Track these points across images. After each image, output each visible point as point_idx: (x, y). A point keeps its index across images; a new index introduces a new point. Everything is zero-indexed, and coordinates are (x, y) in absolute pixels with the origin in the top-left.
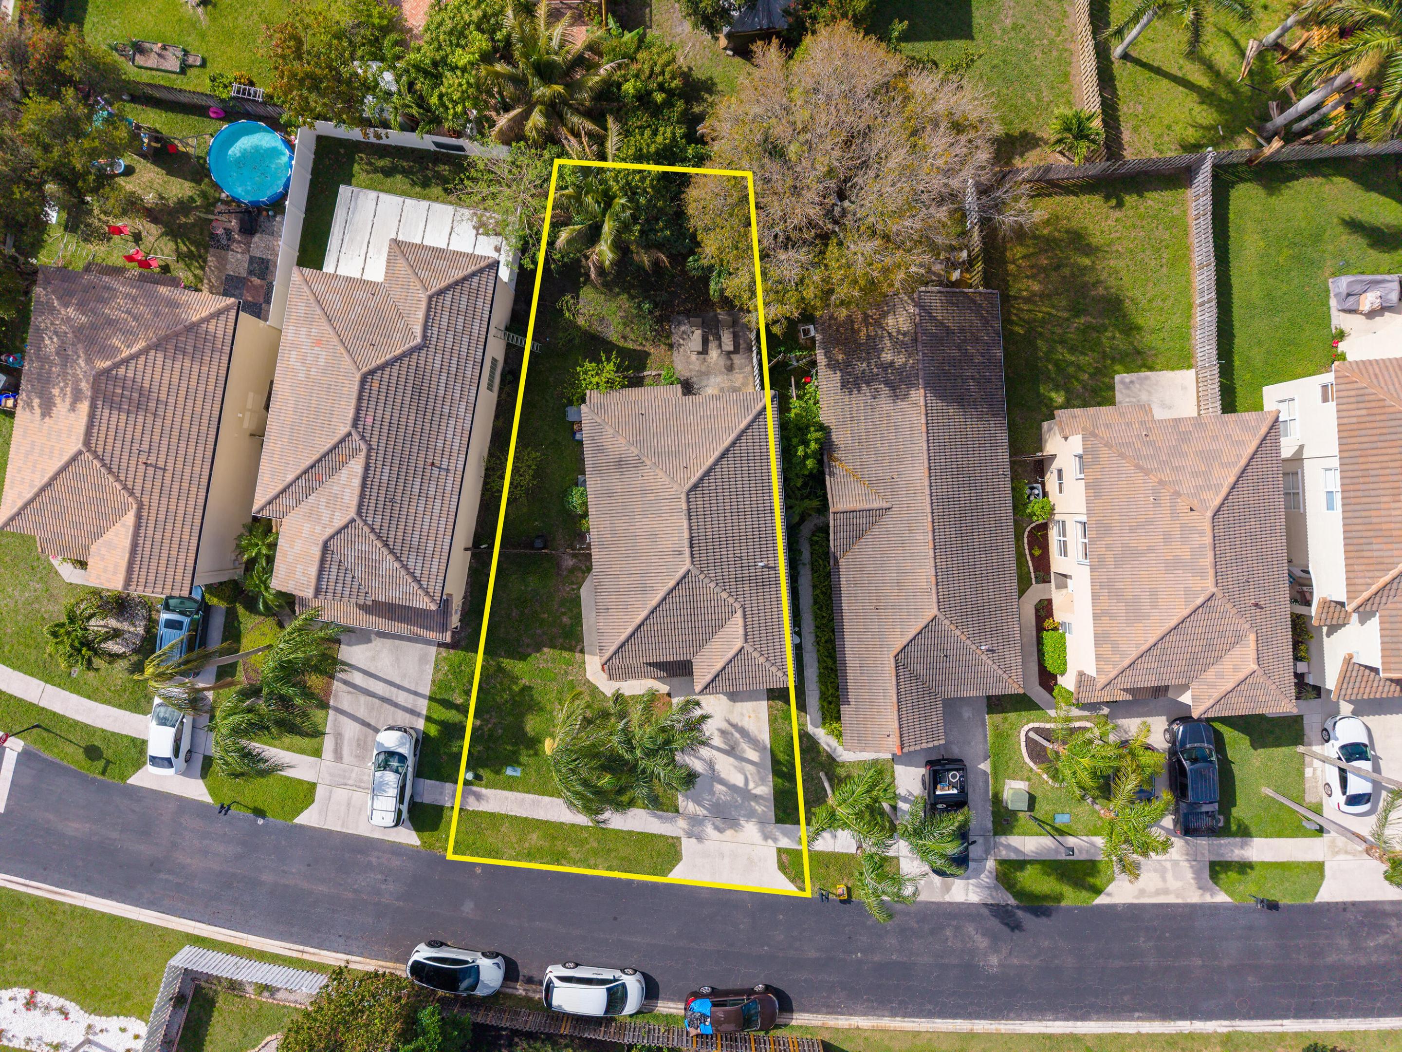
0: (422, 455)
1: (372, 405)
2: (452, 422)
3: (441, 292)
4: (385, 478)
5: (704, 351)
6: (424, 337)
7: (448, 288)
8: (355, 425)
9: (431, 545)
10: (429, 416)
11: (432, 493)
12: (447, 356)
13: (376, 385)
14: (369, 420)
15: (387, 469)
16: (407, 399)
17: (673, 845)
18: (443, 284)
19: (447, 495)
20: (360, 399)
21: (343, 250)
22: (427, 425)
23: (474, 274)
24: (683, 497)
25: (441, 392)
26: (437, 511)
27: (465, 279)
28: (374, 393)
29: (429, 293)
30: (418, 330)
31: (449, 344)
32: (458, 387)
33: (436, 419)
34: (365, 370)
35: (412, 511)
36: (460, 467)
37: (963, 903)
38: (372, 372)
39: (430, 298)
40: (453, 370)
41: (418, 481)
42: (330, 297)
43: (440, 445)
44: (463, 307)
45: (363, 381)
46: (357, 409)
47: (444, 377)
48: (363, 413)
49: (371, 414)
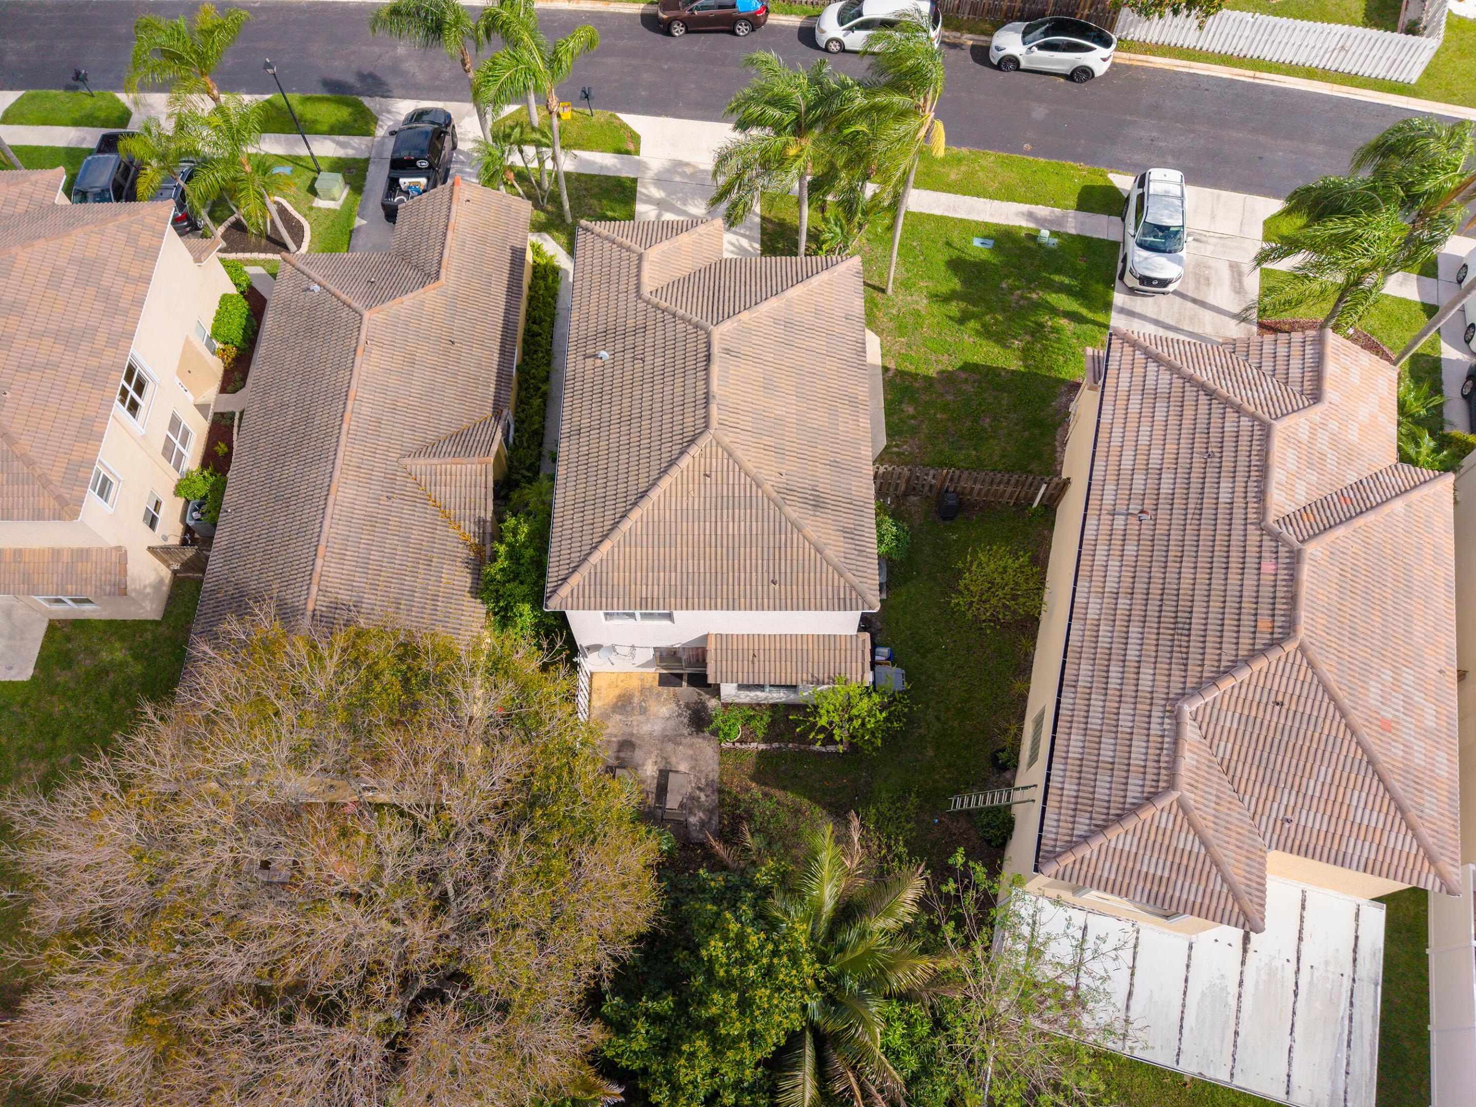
0: (1162, 528)
1: (1266, 591)
2: (1111, 585)
3: (1150, 798)
4: (1225, 485)
5: (664, 775)
6: (1177, 718)
7: (1136, 808)
8: (1296, 557)
9: (1134, 407)
10: (1155, 589)
11: (1139, 478)
12: (1129, 690)
13: (1264, 624)
14: (1268, 567)
15: (1224, 497)
16: (1198, 609)
18: (1146, 814)
19: (1111, 478)
20: (1293, 599)
21: (1346, 983)
22: (1157, 572)
23: (1085, 839)
24: (714, 423)
25: (1134, 629)
26: (1128, 454)
27: (1102, 828)
28: (1264, 610)
29: (1175, 795)
30: (1190, 732)
31: (1126, 709)
32: (1104, 641)
33: (1140, 587)
34: (1290, 647)
35: (1171, 447)
36: (1091, 522)
38: (1275, 643)
39: (1172, 785)
40: (1115, 669)
41: (1165, 488)
42: (1376, 819)
43: (1130, 549)
44: (1103, 779)
45: (1290, 627)
46: (1293, 579)
47: (1132, 655)
48: (1283, 574)
49: (1267, 579)
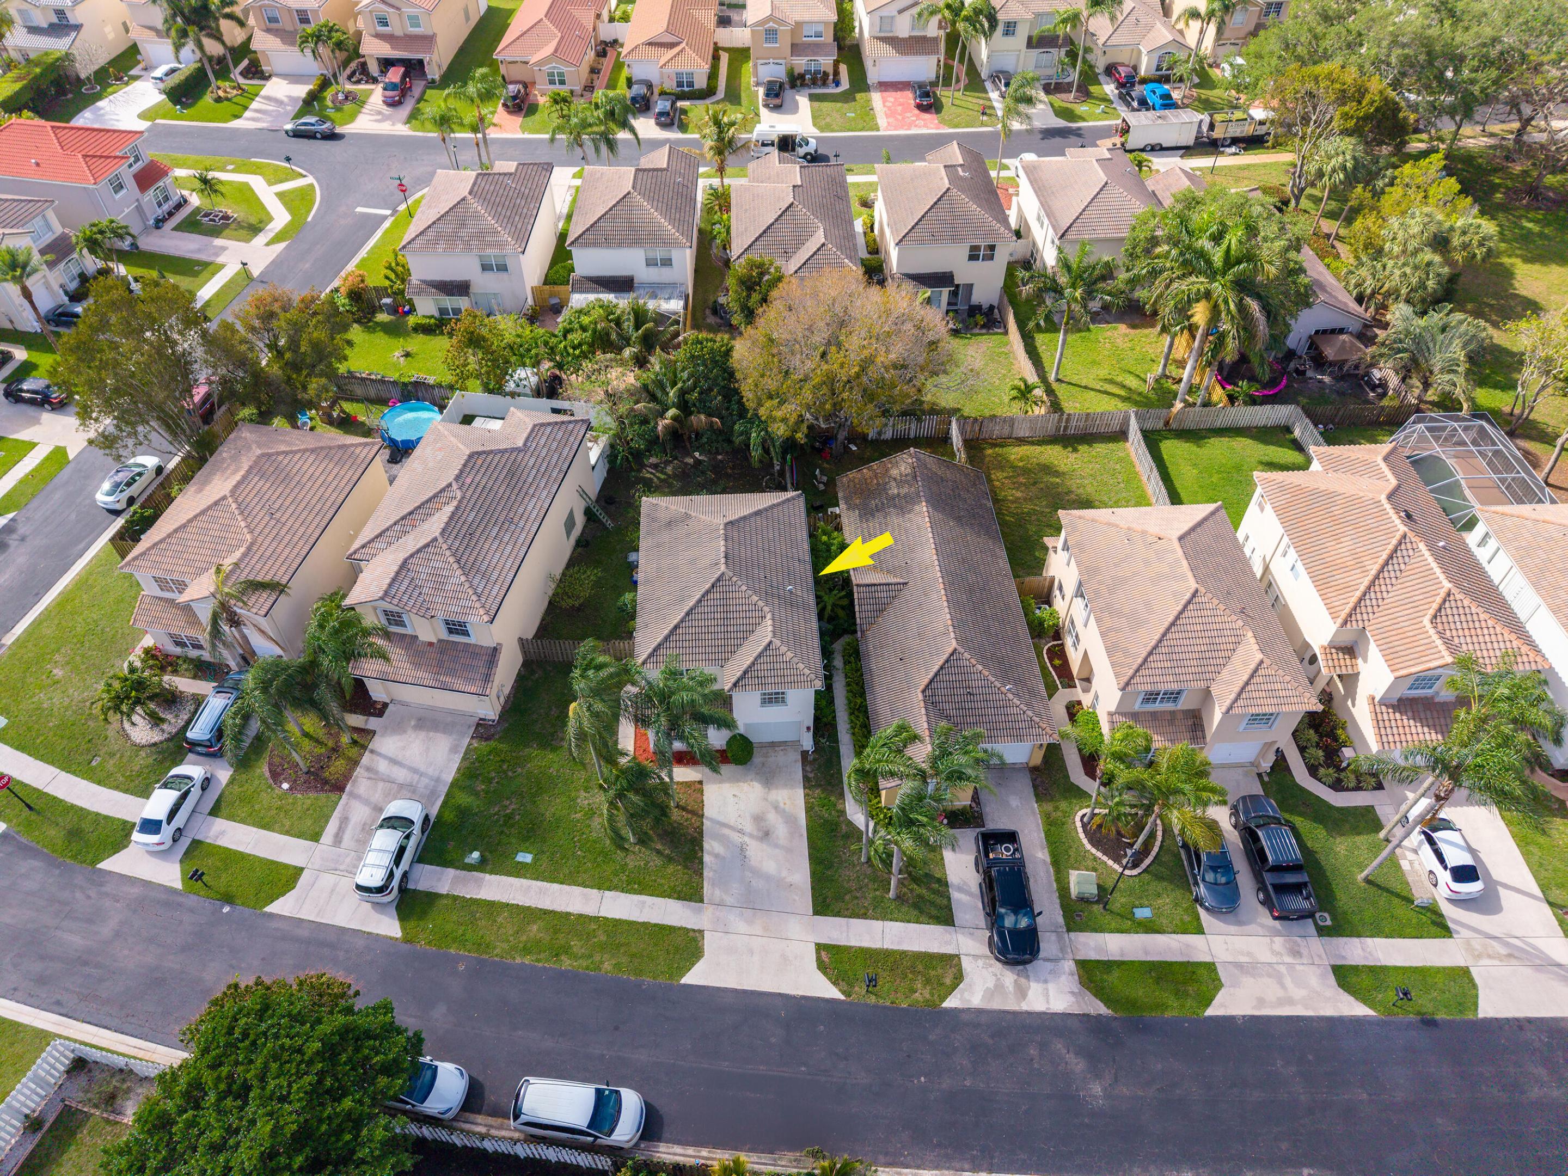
0: (504, 514)
1: (474, 472)
2: (534, 500)
3: (543, 425)
4: (470, 519)
6: (525, 445)
7: (549, 424)
8: (457, 478)
9: (496, 574)
10: (516, 491)
11: (506, 539)
12: (540, 460)
13: (479, 462)
14: (468, 481)
15: (473, 514)
16: (502, 477)
17: (695, 940)
18: (546, 421)
19: (518, 545)
20: (465, 466)
24: (722, 530)
27: (563, 423)
28: (477, 467)
29: (534, 423)
30: (522, 439)
31: (543, 454)
34: (474, 451)
37: (1045, 1013)
38: (479, 454)
39: (535, 426)
41: (496, 529)
43: (521, 511)
44: (558, 437)
45: (470, 457)
46: (461, 471)
47: (534, 472)
48: (464, 475)
49: (471, 477)
